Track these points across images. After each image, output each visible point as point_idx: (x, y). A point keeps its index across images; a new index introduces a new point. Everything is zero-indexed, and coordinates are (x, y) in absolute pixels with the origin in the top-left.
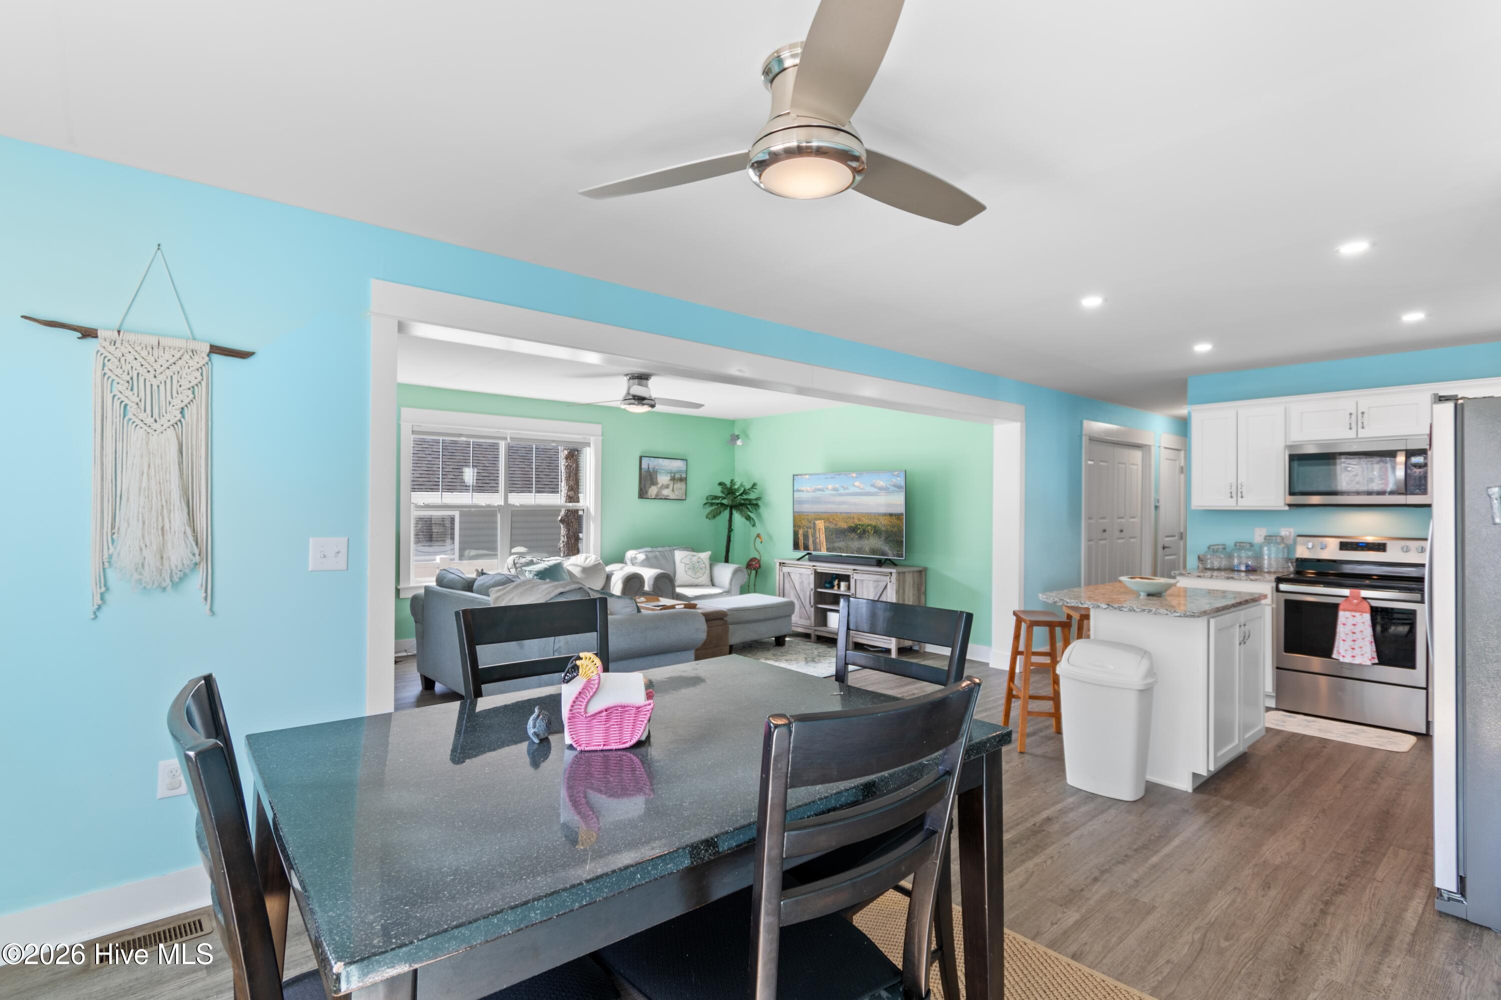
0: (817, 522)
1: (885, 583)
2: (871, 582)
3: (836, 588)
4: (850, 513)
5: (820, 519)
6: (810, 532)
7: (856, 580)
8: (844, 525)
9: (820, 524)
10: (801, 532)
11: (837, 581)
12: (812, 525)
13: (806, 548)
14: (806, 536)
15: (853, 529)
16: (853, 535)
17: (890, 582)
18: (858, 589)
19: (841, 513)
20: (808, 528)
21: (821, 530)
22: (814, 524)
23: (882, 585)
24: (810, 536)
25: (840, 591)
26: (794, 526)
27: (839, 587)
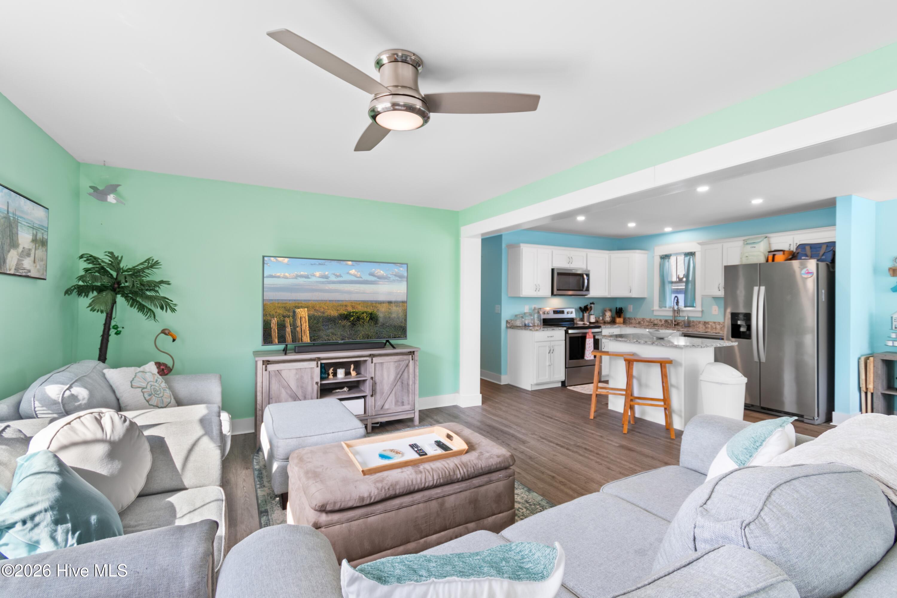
0: (298, 311)
1: (407, 361)
2: (392, 363)
3: (331, 376)
4: (342, 301)
5: (302, 307)
6: (288, 322)
7: (375, 363)
8: (334, 313)
9: (303, 313)
10: (274, 322)
11: (332, 369)
12: (291, 314)
13: (282, 339)
14: (281, 327)
15: (346, 317)
16: (345, 322)
17: (412, 359)
18: (377, 372)
19: (330, 301)
20: (284, 317)
21: (303, 319)
22: (294, 312)
23: (404, 364)
24: (288, 325)
25: (336, 379)
26: (265, 315)
27: (335, 374)
